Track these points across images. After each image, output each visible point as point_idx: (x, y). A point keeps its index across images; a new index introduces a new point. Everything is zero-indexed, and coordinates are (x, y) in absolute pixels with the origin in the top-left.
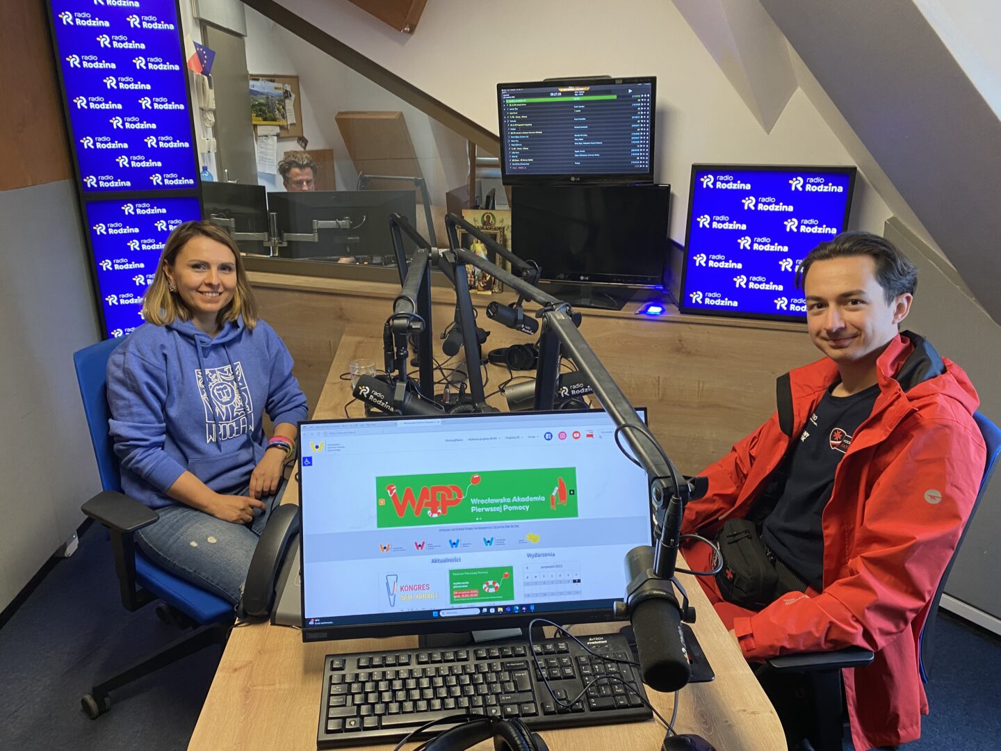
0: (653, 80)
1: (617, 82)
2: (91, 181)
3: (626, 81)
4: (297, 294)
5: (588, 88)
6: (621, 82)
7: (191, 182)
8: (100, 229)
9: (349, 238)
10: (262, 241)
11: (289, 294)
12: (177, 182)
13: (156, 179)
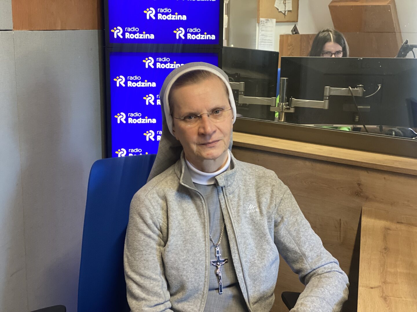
2: (118, 32)
4: (308, 163)
7: (213, 37)
8: (120, 81)
9: (359, 107)
10: (269, 107)
11: (300, 163)
12: (199, 37)
13: (180, 33)
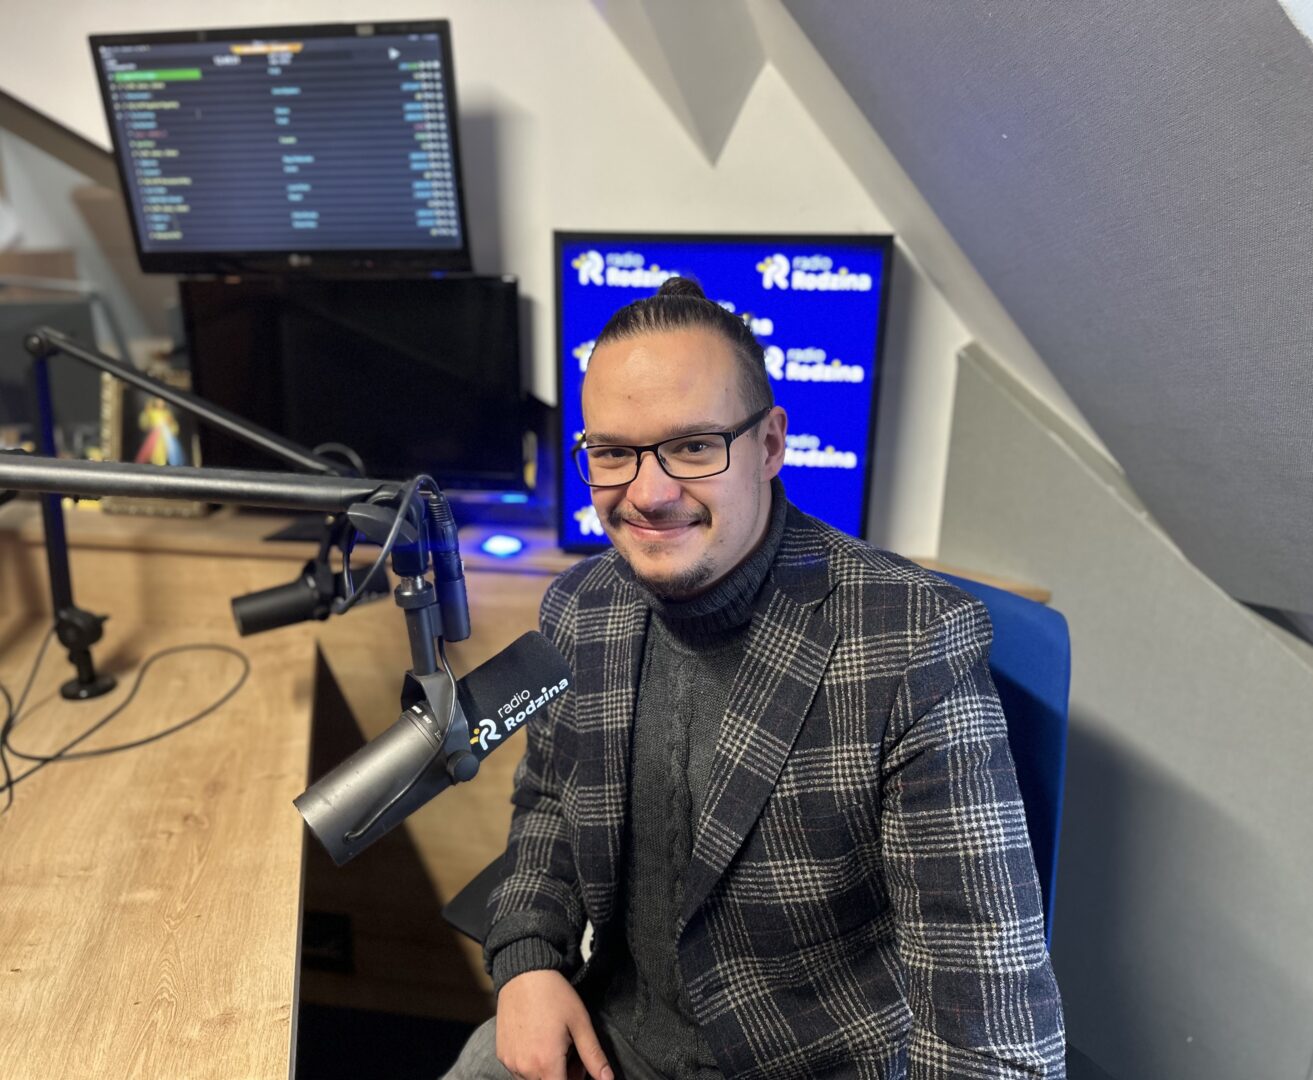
0: (442, 28)
1: (361, 31)
3: (384, 29)
5: (297, 47)
6: (369, 31)
